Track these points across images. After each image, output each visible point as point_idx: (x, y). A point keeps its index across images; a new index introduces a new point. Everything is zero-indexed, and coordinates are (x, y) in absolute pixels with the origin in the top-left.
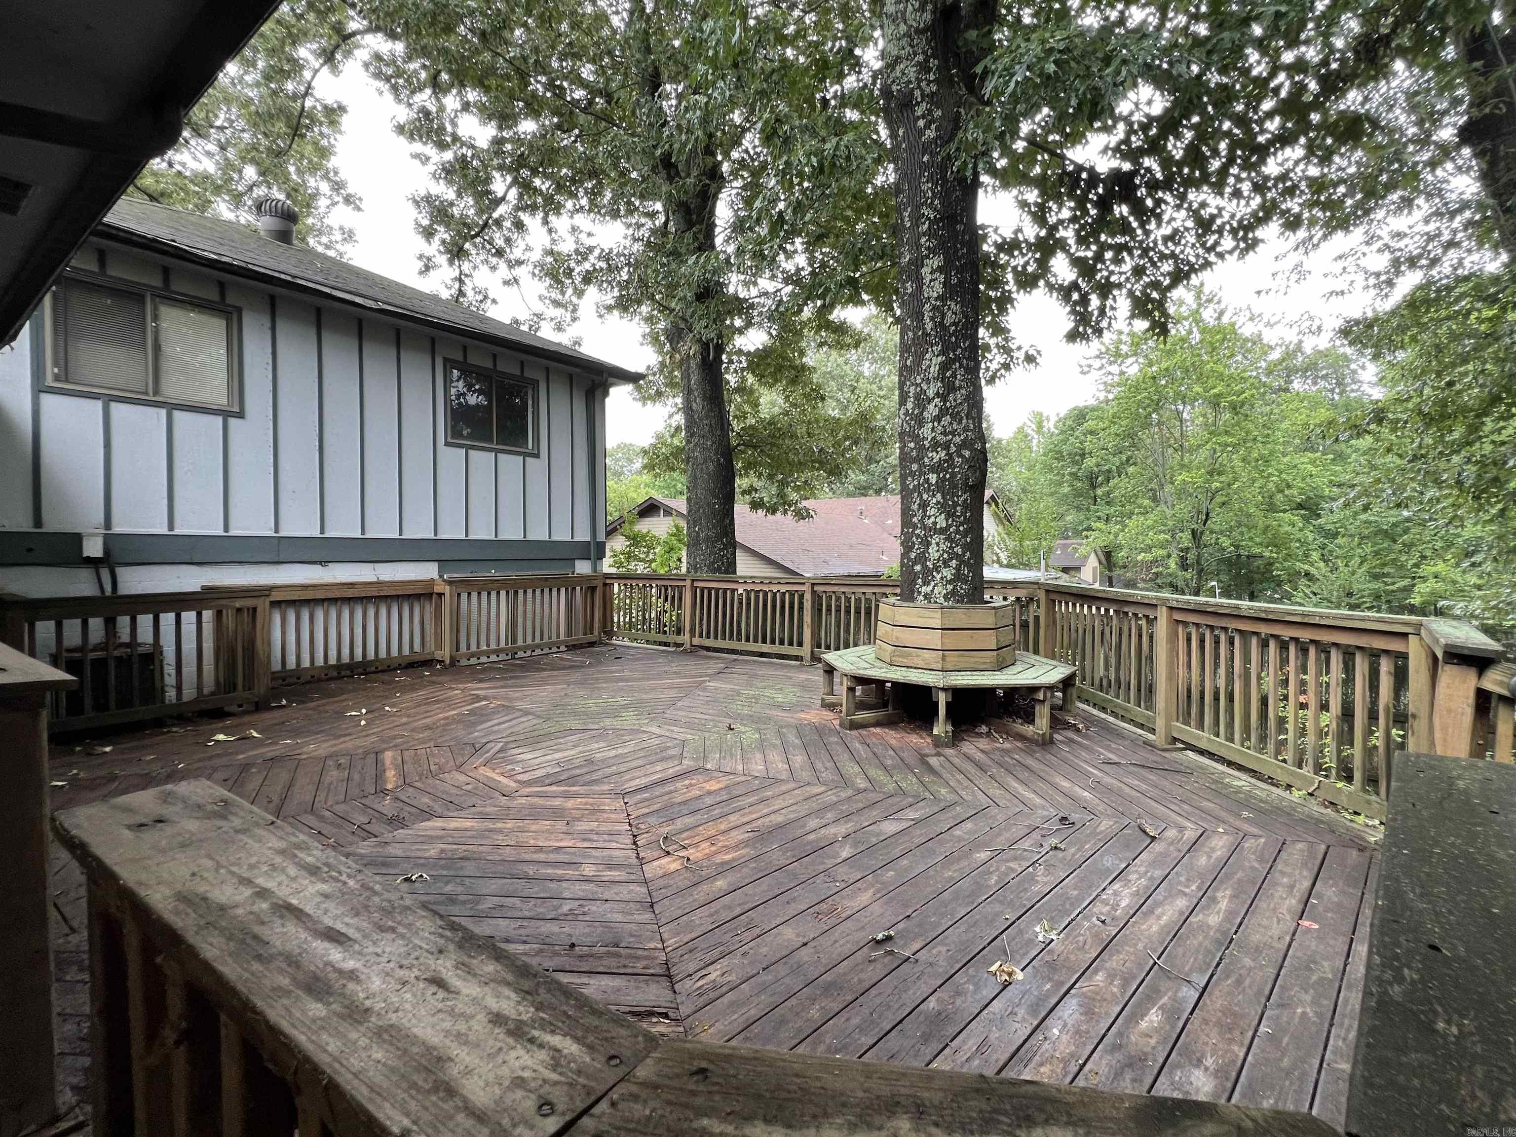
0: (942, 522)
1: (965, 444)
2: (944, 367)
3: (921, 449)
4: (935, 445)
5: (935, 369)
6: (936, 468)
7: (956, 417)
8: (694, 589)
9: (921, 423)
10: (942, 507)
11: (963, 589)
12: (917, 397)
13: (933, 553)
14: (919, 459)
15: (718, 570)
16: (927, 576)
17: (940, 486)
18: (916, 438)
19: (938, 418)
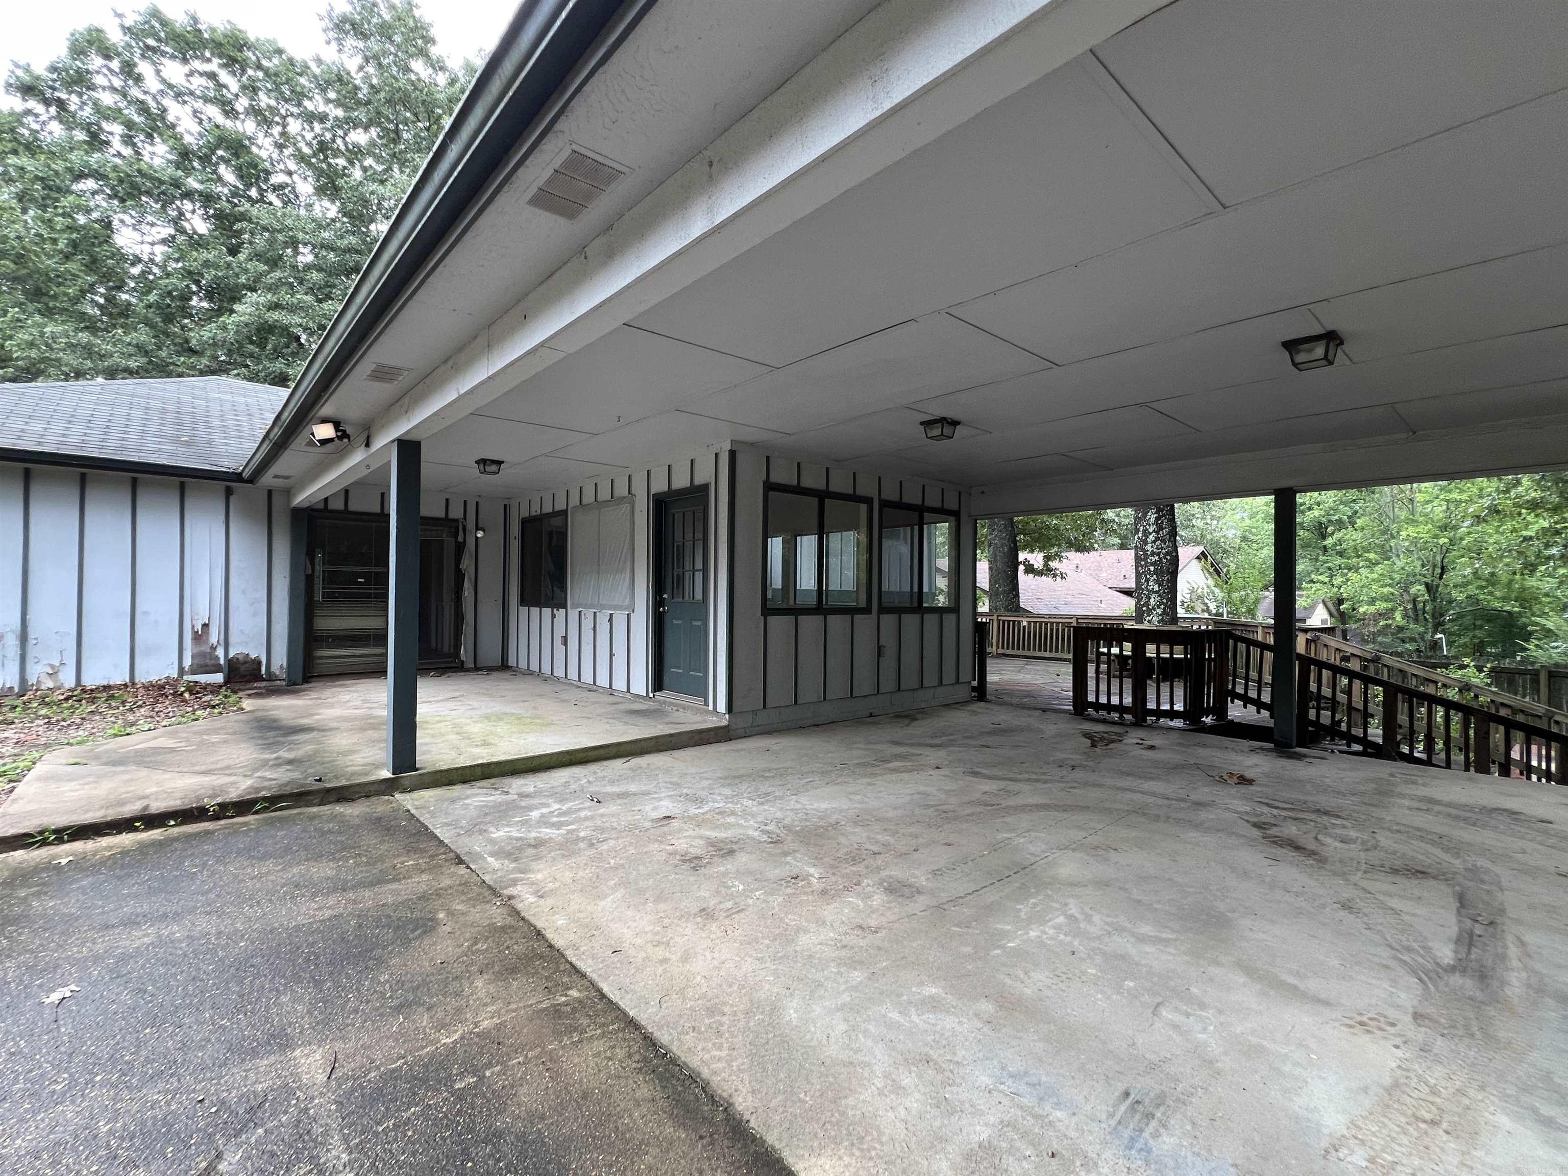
0: (1156, 588)
1: (1167, 553)
2: (1157, 519)
3: (1145, 554)
4: (1153, 554)
5: (1153, 520)
6: (1152, 564)
7: (1163, 541)
8: (999, 621)
9: (1146, 543)
10: (1156, 582)
11: (1166, 618)
12: (1144, 531)
13: (1152, 601)
14: (1144, 560)
15: (1011, 610)
16: (1149, 612)
17: (1155, 572)
18: (1145, 551)
19: (1154, 542)
